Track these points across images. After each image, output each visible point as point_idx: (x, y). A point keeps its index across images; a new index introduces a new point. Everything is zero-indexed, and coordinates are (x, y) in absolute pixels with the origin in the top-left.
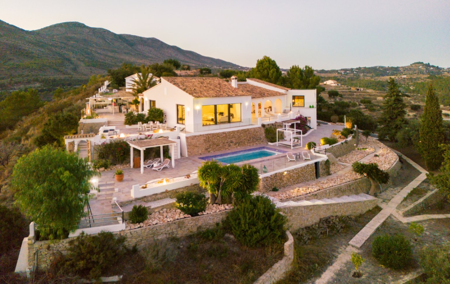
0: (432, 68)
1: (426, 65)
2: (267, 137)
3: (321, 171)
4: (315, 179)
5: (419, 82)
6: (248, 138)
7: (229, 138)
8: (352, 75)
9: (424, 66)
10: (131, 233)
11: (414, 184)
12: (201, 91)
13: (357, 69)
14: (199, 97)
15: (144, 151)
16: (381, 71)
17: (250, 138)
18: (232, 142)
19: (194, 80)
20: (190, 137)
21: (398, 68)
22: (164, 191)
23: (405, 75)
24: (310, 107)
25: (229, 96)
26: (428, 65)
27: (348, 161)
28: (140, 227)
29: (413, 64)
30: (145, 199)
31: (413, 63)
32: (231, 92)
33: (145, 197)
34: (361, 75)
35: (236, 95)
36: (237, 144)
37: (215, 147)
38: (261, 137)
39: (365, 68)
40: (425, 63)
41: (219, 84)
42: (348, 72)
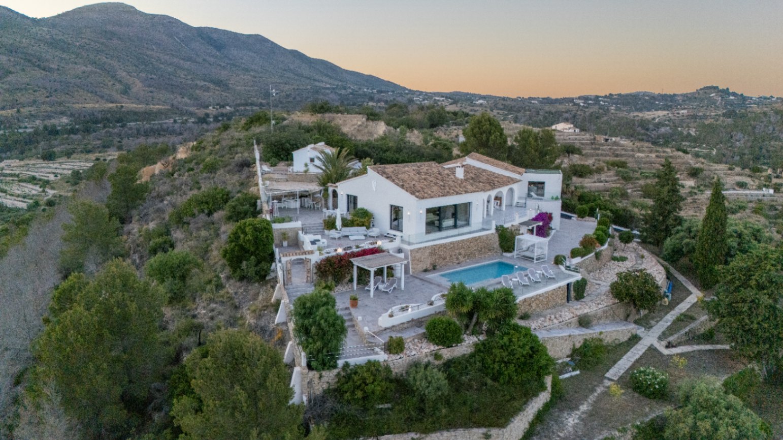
0: (732, 98)
1: (723, 91)
2: (501, 246)
3: (572, 294)
4: (566, 304)
5: (707, 122)
6: (479, 249)
7: (457, 250)
8: (597, 107)
9: (720, 93)
10: (393, 363)
11: (683, 307)
12: (422, 188)
13: (606, 97)
14: (423, 198)
15: (375, 271)
16: (646, 100)
17: (481, 248)
18: (460, 254)
19: (406, 169)
20: (414, 250)
21: (675, 95)
22: (410, 319)
23: (685, 109)
24: (552, 198)
25: (457, 193)
26: (726, 92)
27: (603, 278)
28: (401, 358)
29: (701, 89)
30: (394, 329)
31: (702, 87)
32: (458, 186)
33: (393, 326)
34: (613, 108)
35: (466, 192)
36: (466, 257)
37: (441, 261)
38: (495, 246)
39: (619, 95)
40: (721, 88)
41: (440, 174)
42: (590, 102)
